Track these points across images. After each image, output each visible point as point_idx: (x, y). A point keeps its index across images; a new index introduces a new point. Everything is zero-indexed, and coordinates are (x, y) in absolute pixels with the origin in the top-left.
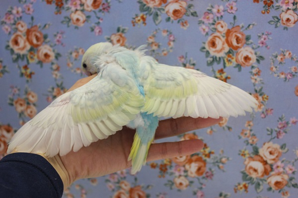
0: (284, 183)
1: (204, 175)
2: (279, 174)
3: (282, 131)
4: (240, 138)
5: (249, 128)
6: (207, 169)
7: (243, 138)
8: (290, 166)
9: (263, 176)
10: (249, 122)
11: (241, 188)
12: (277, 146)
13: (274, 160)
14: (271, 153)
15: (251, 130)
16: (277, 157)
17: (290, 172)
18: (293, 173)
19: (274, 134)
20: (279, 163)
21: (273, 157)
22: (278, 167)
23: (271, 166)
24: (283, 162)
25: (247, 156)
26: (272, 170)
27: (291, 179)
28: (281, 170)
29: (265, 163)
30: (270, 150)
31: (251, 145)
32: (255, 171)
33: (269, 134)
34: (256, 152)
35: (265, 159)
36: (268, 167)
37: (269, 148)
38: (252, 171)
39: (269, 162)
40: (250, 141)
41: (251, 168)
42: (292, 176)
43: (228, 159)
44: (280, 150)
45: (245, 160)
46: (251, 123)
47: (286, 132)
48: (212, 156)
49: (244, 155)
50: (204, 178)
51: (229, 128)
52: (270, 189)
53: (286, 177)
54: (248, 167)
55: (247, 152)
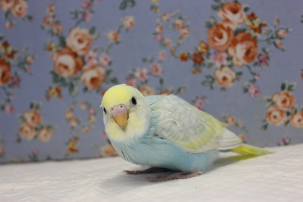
0: (101, 78)
1: (10, 82)
2: (93, 67)
3: (88, 12)
4: (43, 28)
5: (51, 14)
6: (12, 74)
7: (47, 28)
8: (104, 55)
9: (75, 73)
10: (50, 6)
11: (53, 94)
12: (85, 31)
13: (84, 49)
14: (80, 41)
15: (54, 17)
16: (88, 45)
17: (105, 63)
18: (110, 63)
19: (80, 16)
20: (91, 53)
21: (83, 46)
22: (90, 58)
23: (83, 58)
24: (95, 50)
25: (54, 50)
26: (84, 63)
27: (108, 72)
28: (95, 62)
29: (75, 55)
30: (78, 37)
31: (57, 35)
32: (66, 67)
33: (74, 18)
34: (63, 43)
35: (74, 50)
36: (79, 60)
37: (76, 35)
38: (62, 69)
39: (80, 53)
40: (55, 30)
41: (61, 65)
42: (109, 68)
43: (33, 57)
44: (90, 36)
45: (53, 56)
46: (53, 8)
47: (92, 12)
48: (16, 56)
49: (50, 49)
50: (10, 86)
51: (30, 18)
52: (86, 89)
53: (102, 71)
54: (57, 65)
55: (53, 45)
